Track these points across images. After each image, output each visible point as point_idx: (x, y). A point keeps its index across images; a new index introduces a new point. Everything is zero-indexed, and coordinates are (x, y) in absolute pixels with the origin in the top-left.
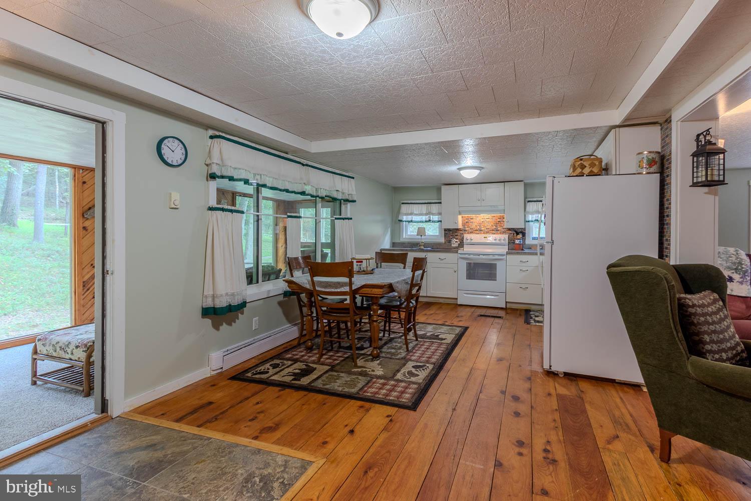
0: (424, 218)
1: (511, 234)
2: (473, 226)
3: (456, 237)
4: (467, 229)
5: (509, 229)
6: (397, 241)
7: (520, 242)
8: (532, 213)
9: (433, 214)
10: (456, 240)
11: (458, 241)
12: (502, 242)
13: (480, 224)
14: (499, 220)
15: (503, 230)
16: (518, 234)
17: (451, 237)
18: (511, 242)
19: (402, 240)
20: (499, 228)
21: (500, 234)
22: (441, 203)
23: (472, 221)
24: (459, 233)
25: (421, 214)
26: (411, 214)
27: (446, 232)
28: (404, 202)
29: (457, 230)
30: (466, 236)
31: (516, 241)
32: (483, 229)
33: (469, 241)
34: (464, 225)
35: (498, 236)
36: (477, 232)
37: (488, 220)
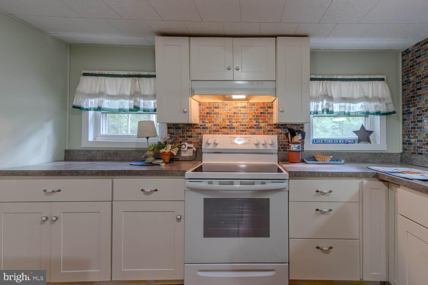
0: (127, 104)
1: (281, 133)
2: (219, 121)
3: (190, 139)
4: (208, 125)
5: (278, 126)
6: (74, 146)
7: (298, 147)
8: (317, 99)
9: (145, 97)
10: (190, 145)
11: (192, 145)
12: (269, 147)
13: (230, 118)
14: (262, 110)
15: (268, 128)
16: (295, 135)
17: (181, 139)
18: (283, 147)
19: (84, 146)
20: (262, 125)
21: (264, 134)
22: (154, 76)
23: (216, 110)
24: (194, 132)
25: (121, 96)
26: (100, 94)
27: (172, 131)
28: (87, 72)
29: (191, 126)
30: (208, 138)
31: (292, 146)
32: (235, 125)
33: (211, 147)
34: (202, 117)
35: (261, 138)
36: (226, 130)
37: (243, 111)
